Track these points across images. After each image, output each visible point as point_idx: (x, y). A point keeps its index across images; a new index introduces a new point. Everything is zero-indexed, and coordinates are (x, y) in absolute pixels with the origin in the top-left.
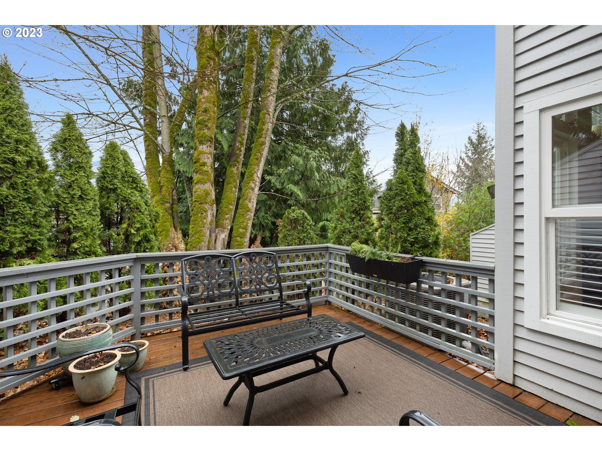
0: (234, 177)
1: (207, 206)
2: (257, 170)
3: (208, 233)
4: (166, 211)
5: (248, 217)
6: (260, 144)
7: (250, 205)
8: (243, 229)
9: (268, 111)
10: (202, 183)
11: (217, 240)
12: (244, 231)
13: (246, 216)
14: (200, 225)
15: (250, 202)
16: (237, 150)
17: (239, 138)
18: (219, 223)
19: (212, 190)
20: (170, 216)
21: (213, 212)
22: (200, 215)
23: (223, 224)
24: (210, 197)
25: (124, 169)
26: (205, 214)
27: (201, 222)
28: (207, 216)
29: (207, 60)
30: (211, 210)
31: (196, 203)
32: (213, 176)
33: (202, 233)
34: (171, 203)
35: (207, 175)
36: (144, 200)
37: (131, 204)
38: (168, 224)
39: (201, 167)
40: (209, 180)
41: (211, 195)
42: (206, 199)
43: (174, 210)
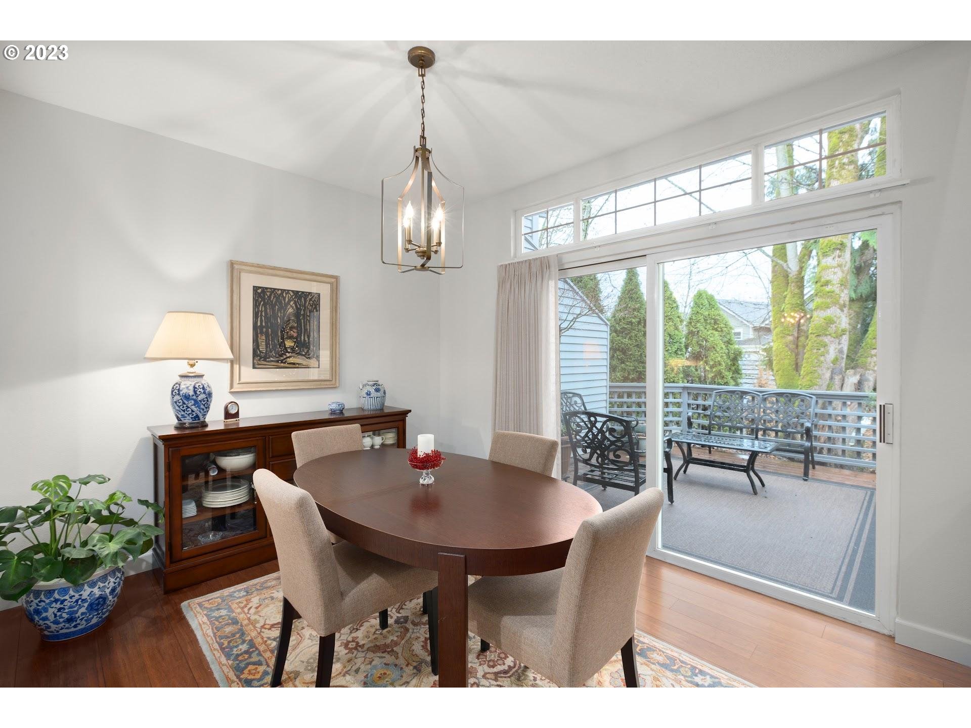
1: (826, 340)
3: (828, 375)
4: (787, 346)
11: (845, 385)
14: (814, 364)
18: (859, 361)
19: (840, 317)
20: (792, 351)
21: (840, 346)
22: (815, 351)
23: (866, 363)
24: (836, 327)
25: (707, 313)
26: (822, 349)
27: (816, 361)
28: (828, 352)
29: (839, 138)
30: (837, 343)
31: (812, 335)
32: (845, 296)
33: (816, 375)
34: (796, 335)
35: (831, 297)
36: (726, 339)
37: (708, 344)
38: (787, 361)
39: (821, 288)
40: (835, 304)
41: (840, 324)
42: (826, 330)
43: (800, 344)
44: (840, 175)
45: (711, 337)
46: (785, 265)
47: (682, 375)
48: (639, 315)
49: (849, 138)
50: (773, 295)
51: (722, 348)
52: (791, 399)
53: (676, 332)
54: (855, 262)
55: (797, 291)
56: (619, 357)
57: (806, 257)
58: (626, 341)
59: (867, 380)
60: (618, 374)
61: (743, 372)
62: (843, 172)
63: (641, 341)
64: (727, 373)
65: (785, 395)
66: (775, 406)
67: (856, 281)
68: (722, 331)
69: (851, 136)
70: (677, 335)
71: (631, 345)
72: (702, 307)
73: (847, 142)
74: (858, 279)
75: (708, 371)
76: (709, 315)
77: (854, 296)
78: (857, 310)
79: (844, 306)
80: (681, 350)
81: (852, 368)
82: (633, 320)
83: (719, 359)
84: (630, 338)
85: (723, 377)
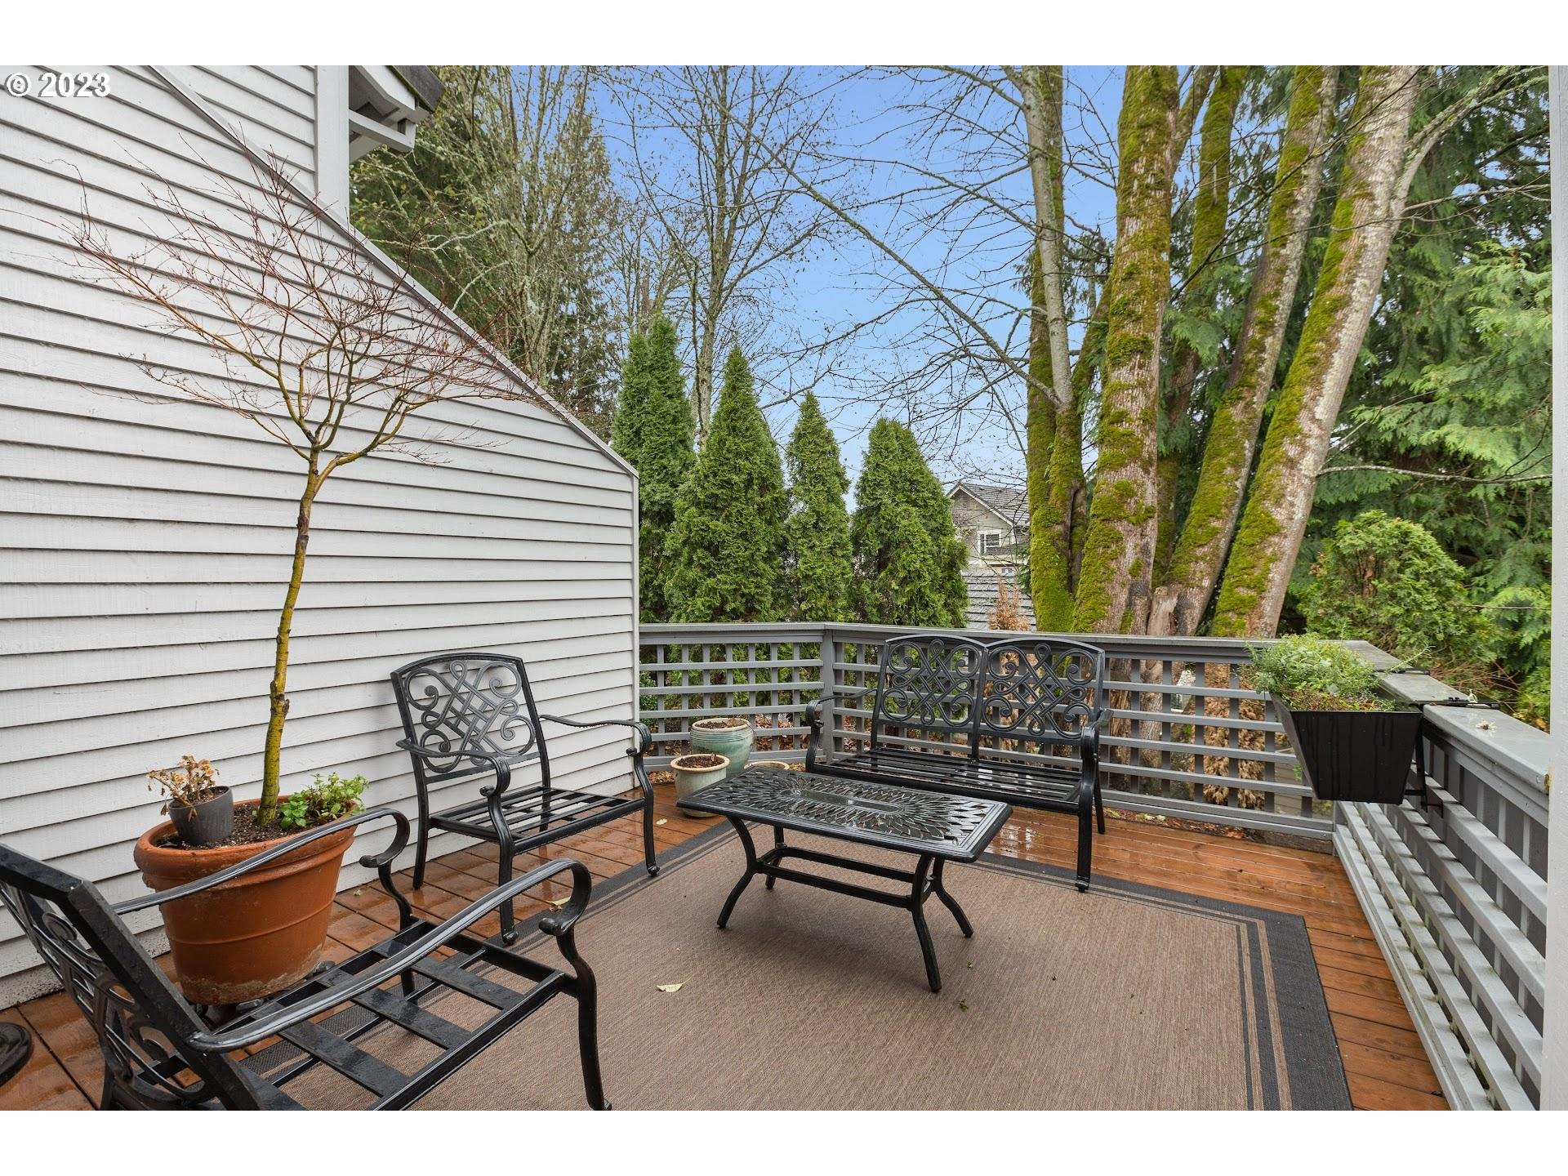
0: (1234, 432)
1: (1120, 527)
2: (1313, 399)
3: (1123, 597)
4: (1053, 544)
5: (1269, 552)
6: (1325, 312)
7: (1279, 515)
8: (1248, 587)
9: (1363, 185)
10: (1112, 469)
11: (1153, 617)
12: (1253, 593)
13: (1263, 549)
14: (1100, 575)
15: (1278, 504)
16: (1249, 352)
17: (1257, 312)
18: (1176, 570)
19: (1143, 484)
20: (1062, 554)
21: (1145, 541)
22: (1101, 550)
23: (1187, 572)
24: (1136, 502)
25: (896, 468)
26: (1114, 547)
27: (1102, 569)
28: (1122, 552)
29: (1138, 137)
30: (1138, 535)
31: (1095, 520)
32: (1151, 444)
33: (1103, 596)
34: (1068, 522)
35: (1128, 445)
36: (933, 524)
37: (898, 534)
38: (1053, 573)
39: (1111, 427)
40: (1135, 457)
41: (1142, 497)
42: (1120, 508)
43: (1076, 539)
44: (1142, 209)
45: (903, 518)
46: (1049, 391)
47: (845, 602)
48: (748, 465)
49: (1155, 137)
50: (1030, 450)
51: (924, 542)
52: (1050, 657)
53: (833, 507)
54: (1165, 386)
55: (1069, 441)
56: (703, 563)
57: (1084, 380)
58: (719, 525)
59: (1191, 606)
60: (699, 601)
61: (970, 594)
62: (1147, 202)
63: (751, 524)
64: (935, 596)
65: (1038, 646)
66: (1017, 675)
67: (1167, 421)
68: (926, 506)
69: (1159, 133)
70: (834, 514)
71: (727, 534)
72: (885, 454)
73: (1153, 145)
74: (1170, 418)
75: (896, 591)
76: (900, 471)
77: (1163, 449)
78: (1168, 475)
79: (1150, 462)
80: (843, 547)
81: (1164, 584)
82: (735, 478)
83: (918, 565)
84: (727, 519)
85: (927, 605)
